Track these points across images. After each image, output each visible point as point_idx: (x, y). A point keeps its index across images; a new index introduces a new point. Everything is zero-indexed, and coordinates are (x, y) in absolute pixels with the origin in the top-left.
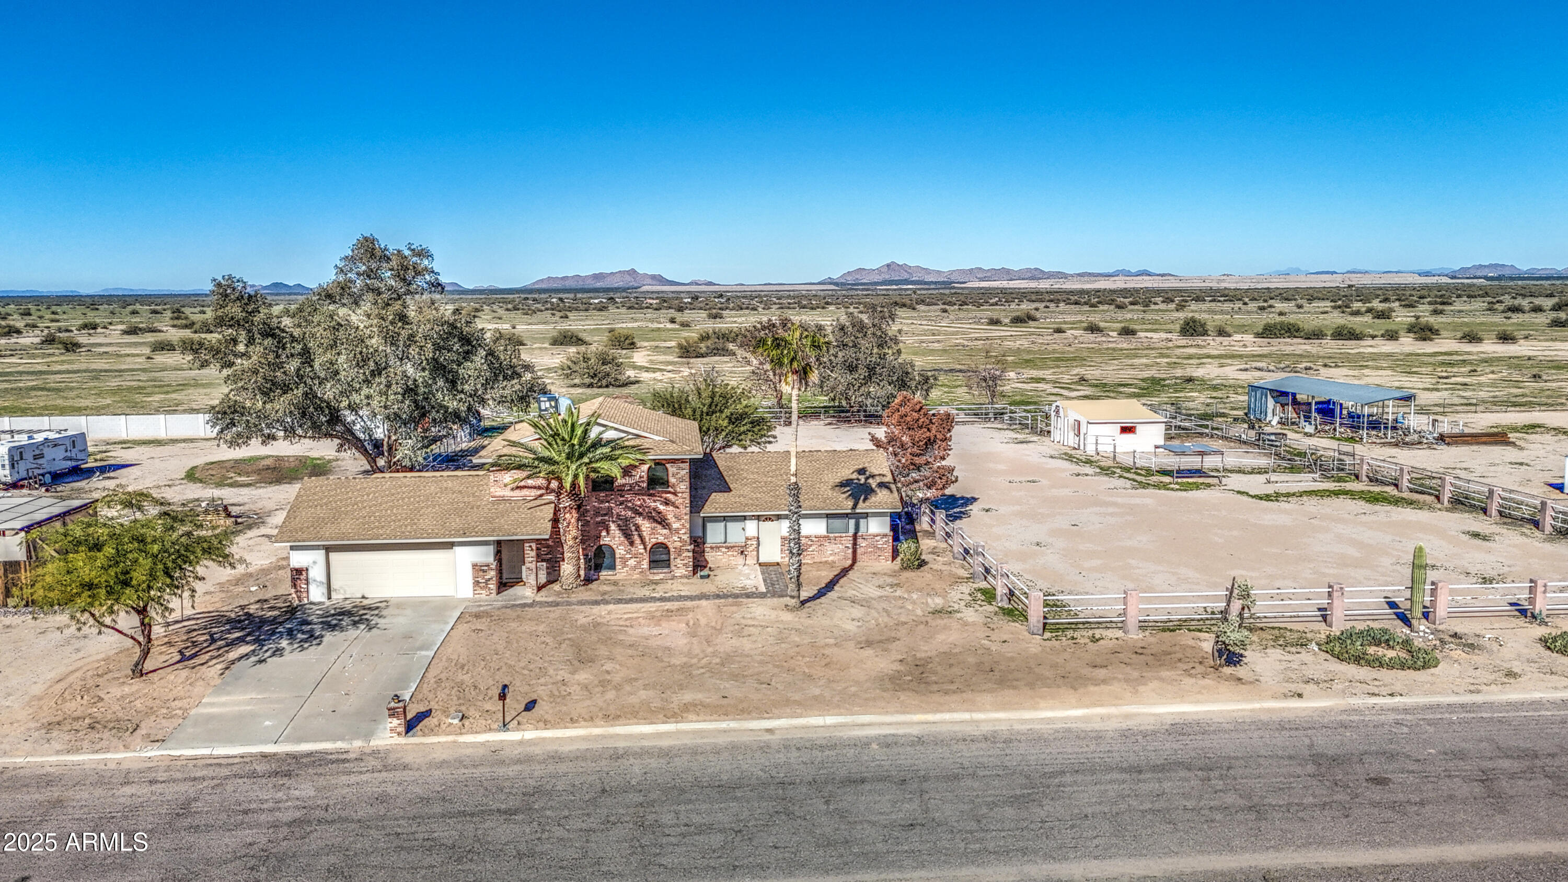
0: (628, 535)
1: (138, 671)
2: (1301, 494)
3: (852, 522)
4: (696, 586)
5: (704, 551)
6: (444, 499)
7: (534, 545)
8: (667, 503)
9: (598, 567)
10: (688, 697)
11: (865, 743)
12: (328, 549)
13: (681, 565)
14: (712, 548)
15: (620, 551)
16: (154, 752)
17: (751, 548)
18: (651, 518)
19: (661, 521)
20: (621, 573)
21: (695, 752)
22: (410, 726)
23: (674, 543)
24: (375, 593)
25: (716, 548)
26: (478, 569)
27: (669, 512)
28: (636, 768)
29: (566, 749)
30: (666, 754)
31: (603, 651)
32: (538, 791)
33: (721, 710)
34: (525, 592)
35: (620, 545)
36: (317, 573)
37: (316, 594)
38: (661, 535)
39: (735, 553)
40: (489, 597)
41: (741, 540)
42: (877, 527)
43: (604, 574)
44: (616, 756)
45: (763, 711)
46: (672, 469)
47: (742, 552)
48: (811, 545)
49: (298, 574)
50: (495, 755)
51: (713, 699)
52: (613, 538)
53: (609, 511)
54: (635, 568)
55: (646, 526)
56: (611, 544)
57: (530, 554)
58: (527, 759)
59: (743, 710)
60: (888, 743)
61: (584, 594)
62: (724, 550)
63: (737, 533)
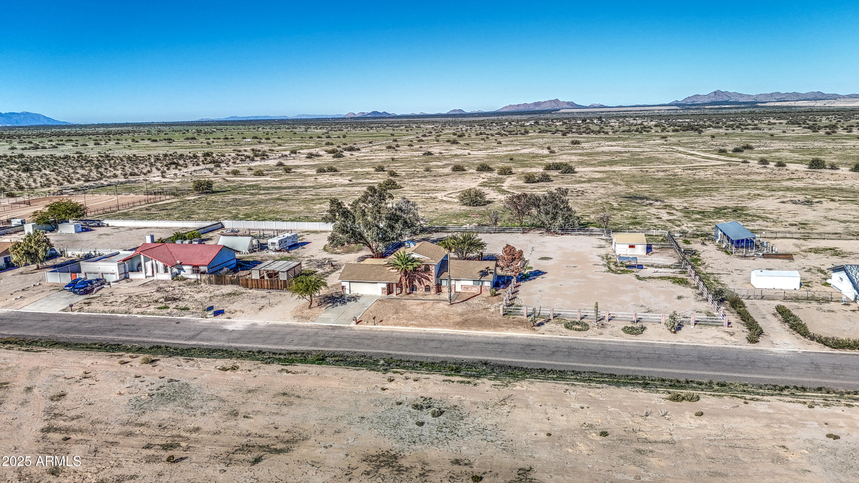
0: (420, 282)
1: (310, 307)
2: (658, 278)
3: (481, 283)
4: (437, 297)
5: (441, 287)
6: (377, 270)
7: (396, 284)
8: (429, 275)
9: (413, 290)
10: (412, 322)
11: (441, 334)
12: (350, 282)
13: (433, 291)
14: (443, 287)
15: (418, 286)
16: (312, 323)
18: (425, 279)
19: (428, 280)
21: (407, 333)
22: (357, 323)
23: (431, 285)
24: (360, 293)
26: (383, 289)
27: (430, 277)
28: (395, 334)
29: (384, 330)
30: (402, 332)
31: (401, 311)
32: (375, 336)
33: (418, 326)
34: (394, 295)
36: (347, 287)
37: (347, 292)
38: (428, 283)
40: (385, 295)
42: (487, 284)
43: (414, 292)
44: (393, 332)
45: (426, 326)
46: (430, 266)
48: (469, 288)
49: (343, 287)
50: (371, 330)
51: (418, 323)
52: (416, 283)
53: (415, 276)
54: (421, 291)
55: (424, 280)
57: (395, 286)
58: (376, 331)
59: (422, 326)
60: (445, 335)
61: (407, 297)
62: (446, 287)
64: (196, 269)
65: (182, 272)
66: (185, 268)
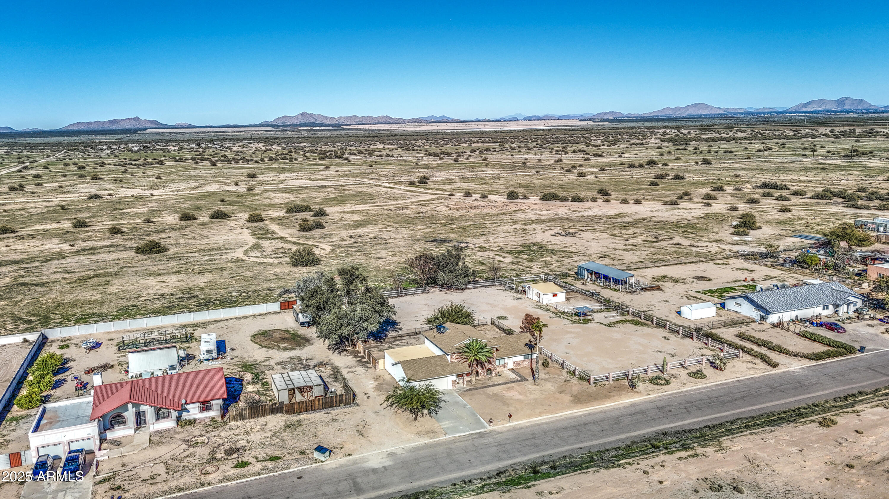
1: (413, 420)
3: (529, 356)
4: (503, 379)
6: (438, 363)
10: (537, 410)
11: (581, 416)
13: (494, 373)
15: (480, 371)
16: (449, 436)
19: (489, 363)
20: (480, 377)
21: (552, 422)
23: (492, 368)
26: (453, 381)
27: (491, 360)
28: (545, 427)
29: (523, 425)
31: (507, 402)
32: (533, 434)
33: (547, 413)
38: (489, 366)
39: (503, 368)
40: (456, 388)
44: (538, 425)
45: (555, 412)
50: (516, 428)
51: (542, 410)
54: (483, 375)
58: (522, 428)
59: (551, 412)
60: (585, 415)
61: (479, 385)
62: (500, 367)
63: (502, 362)
64: (205, 406)
65: (184, 414)
66: (188, 407)
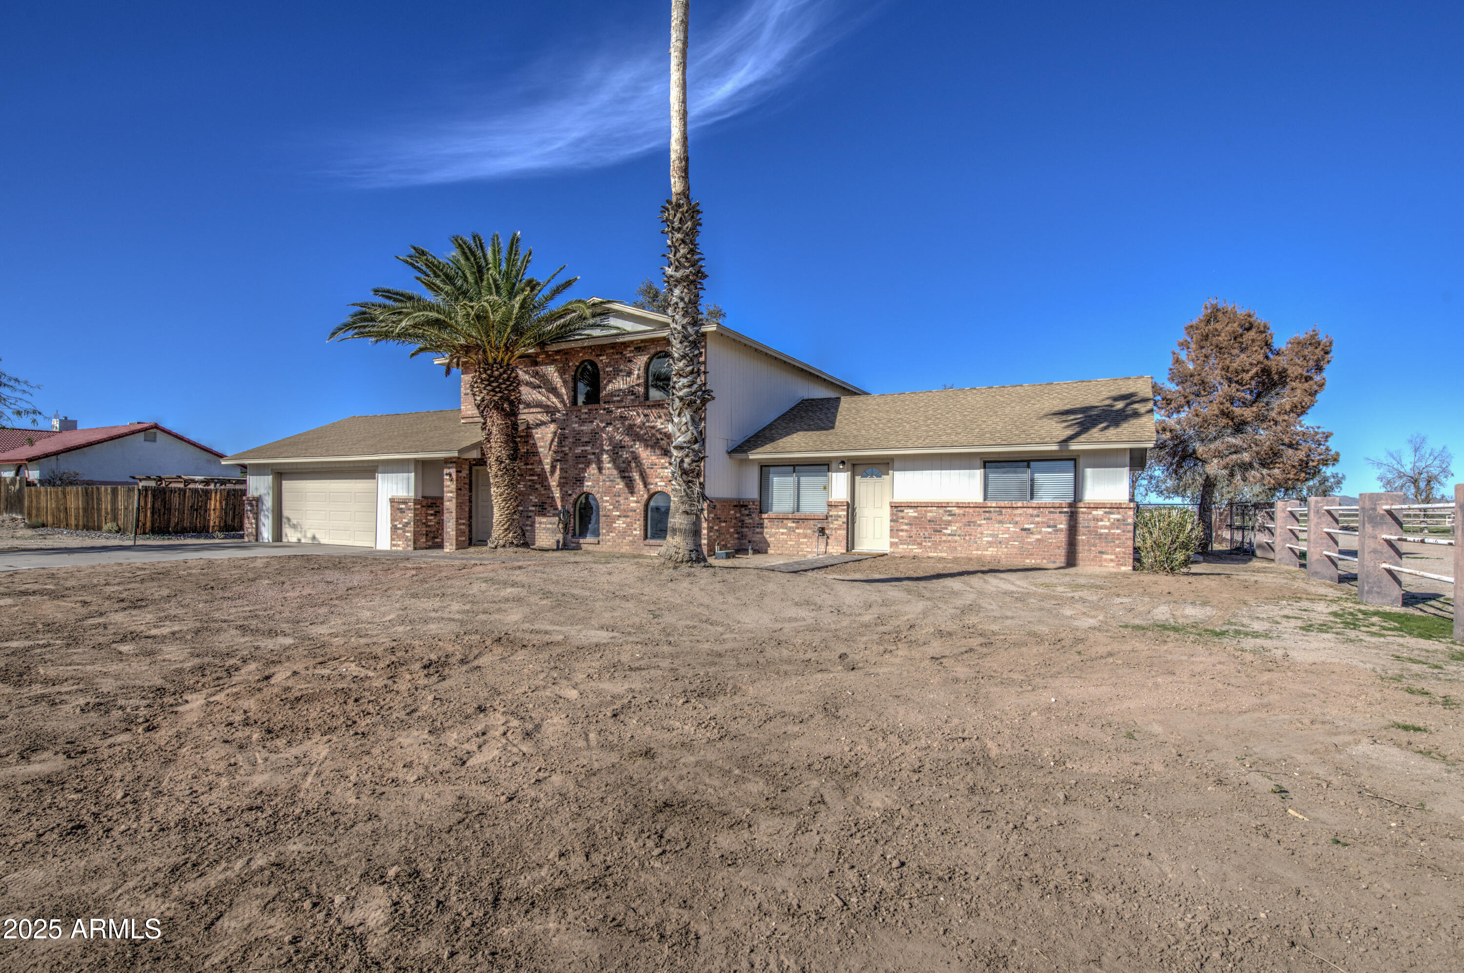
5: (761, 526)
7: (453, 471)
12: (279, 472)
14: (771, 519)
15: (606, 503)
17: (836, 524)
18: (648, 448)
20: (605, 541)
25: (781, 519)
26: (399, 507)
35: (606, 493)
36: (268, 504)
37: (266, 534)
38: (661, 478)
39: (809, 531)
40: (403, 548)
41: (821, 509)
43: (586, 542)
47: (822, 531)
48: (949, 523)
49: (252, 507)
52: (597, 483)
53: (593, 437)
54: (623, 534)
55: (645, 459)
56: (594, 491)
62: (790, 524)
63: (815, 494)
